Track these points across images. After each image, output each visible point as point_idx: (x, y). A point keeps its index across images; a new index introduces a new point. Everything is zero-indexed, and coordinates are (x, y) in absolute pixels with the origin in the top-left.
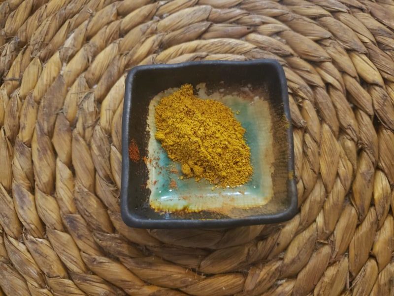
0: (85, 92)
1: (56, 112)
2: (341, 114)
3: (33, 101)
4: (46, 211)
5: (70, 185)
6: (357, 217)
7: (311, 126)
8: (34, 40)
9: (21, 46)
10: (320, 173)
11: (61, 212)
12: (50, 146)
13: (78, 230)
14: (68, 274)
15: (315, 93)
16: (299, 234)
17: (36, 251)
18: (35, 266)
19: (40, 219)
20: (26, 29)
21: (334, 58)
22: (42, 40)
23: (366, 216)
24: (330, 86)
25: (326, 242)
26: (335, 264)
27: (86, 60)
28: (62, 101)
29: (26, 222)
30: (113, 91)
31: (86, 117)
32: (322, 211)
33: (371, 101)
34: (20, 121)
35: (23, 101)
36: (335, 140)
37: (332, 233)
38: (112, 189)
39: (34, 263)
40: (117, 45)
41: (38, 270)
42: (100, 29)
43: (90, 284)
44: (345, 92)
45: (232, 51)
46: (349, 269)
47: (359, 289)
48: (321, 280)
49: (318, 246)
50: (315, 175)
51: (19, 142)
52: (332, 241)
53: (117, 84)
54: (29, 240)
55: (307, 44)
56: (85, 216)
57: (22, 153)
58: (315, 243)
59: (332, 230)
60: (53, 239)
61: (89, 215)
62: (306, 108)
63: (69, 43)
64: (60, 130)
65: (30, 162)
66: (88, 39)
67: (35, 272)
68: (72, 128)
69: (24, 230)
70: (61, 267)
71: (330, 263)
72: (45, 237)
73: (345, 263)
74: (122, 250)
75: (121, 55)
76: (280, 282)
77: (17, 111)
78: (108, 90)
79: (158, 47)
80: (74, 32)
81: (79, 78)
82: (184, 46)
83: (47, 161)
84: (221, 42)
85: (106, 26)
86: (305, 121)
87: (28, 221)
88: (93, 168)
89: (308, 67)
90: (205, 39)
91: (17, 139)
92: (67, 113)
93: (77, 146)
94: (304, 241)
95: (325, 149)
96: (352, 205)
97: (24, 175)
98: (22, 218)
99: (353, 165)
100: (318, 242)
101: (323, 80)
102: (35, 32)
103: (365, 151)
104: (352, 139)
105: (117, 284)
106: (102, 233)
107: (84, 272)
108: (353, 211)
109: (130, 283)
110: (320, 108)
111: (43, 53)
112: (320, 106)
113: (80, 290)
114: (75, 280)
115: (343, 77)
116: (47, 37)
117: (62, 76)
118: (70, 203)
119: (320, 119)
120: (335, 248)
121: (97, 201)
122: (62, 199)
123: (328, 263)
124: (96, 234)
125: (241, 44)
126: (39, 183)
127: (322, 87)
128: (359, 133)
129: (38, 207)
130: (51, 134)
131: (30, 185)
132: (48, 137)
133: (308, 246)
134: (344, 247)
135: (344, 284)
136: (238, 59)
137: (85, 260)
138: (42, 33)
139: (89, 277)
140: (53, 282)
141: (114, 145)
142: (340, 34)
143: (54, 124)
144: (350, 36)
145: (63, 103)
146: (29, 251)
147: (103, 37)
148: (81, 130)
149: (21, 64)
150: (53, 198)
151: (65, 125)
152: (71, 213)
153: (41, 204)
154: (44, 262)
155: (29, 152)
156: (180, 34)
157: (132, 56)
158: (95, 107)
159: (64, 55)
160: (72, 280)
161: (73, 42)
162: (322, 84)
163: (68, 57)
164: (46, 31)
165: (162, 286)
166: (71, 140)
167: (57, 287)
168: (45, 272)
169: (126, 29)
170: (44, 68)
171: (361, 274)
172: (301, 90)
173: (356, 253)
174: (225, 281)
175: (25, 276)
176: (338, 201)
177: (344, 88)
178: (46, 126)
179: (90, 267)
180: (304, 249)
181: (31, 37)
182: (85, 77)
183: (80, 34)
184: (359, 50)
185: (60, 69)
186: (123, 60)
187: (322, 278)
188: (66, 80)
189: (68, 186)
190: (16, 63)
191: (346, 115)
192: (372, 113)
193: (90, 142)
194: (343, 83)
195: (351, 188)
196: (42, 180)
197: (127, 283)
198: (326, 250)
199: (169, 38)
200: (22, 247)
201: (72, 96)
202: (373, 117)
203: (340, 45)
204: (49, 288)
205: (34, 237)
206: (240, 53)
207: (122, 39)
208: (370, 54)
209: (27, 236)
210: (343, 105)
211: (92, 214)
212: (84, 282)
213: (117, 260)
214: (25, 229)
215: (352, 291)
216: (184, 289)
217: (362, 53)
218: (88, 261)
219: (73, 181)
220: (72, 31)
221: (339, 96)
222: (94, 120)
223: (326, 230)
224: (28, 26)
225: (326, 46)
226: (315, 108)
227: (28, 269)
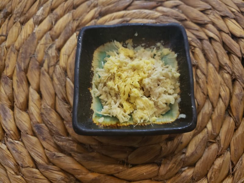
0: (49, 44)
1: (30, 57)
2: (220, 57)
3: (15, 49)
4: (22, 122)
5: (38, 104)
6: (234, 124)
7: (201, 64)
8: (16, 11)
9: (8, 15)
10: (208, 95)
11: (32, 123)
12: (26, 79)
13: (43, 134)
14: (36, 165)
15: (202, 43)
16: (195, 136)
17: (14, 149)
18: (12, 160)
19: (17, 128)
20: (11, 5)
21: (214, 22)
22: (22, 11)
23: (240, 123)
24: (211, 39)
25: (214, 141)
26: (221, 156)
27: (51, 23)
28: (34, 49)
29: (7, 129)
30: (68, 43)
31: (50, 59)
32: (210, 120)
33: (239, 48)
34: (6, 62)
35: (8, 49)
36: (217, 73)
37: (218, 135)
38: (67, 107)
39: (12, 157)
40: (71, 14)
41: (15, 162)
42: (60, 4)
43: (51, 172)
44: (222, 43)
45: (146, 17)
46: (231, 160)
47: (238, 173)
48: (212, 168)
49: (209, 144)
50: (205, 96)
51: (4, 75)
52: (218, 141)
53: (71, 38)
54: (9, 142)
55: (195, 13)
56: (48, 125)
57: (6, 83)
58: (207, 142)
59: (218, 133)
60: (26, 141)
61: (51, 124)
62: (197, 52)
63: (39, 13)
64: (32, 68)
65: (11, 89)
66: (52, 10)
67: (12, 164)
68: (40, 67)
69: (5, 135)
70: (30, 160)
71: (217, 156)
72: (20, 140)
73: (228, 155)
74: (73, 148)
75: (74, 20)
76: (183, 169)
77: (4, 56)
78: (65, 42)
79: (98, 15)
80: (43, 6)
81: (46, 34)
82: (115, 14)
83: (23, 88)
84: (139, 12)
85: (64, 3)
86: (197, 61)
87: (9, 129)
88: (54, 93)
89: (197, 27)
90: (129, 10)
91: (3, 74)
92: (37, 57)
93: (44, 79)
94: (200, 140)
95: (210, 79)
96: (231, 116)
97: (7, 98)
98: (5, 126)
99: (230, 89)
100: (209, 141)
101: (207, 35)
102: (17, 6)
103: (237, 81)
104: (228, 73)
105: (70, 172)
106: (60, 136)
107: (47, 164)
108: (232, 120)
109: (79, 171)
110: (206, 53)
111: (22, 19)
112: (206, 52)
113: (44, 176)
114: (40, 169)
115: (220, 33)
116: (25, 9)
117: (34, 33)
118: (38, 116)
119: (206, 60)
120: (220, 145)
121: (56, 115)
122: (32, 114)
123: (216, 155)
124: (55, 137)
125: (153, 13)
126: (17, 103)
127: (207, 40)
128: (233, 69)
129: (16, 119)
130: (26, 71)
131: (11, 104)
132: (24, 72)
133: (202, 144)
134: (227, 145)
135: (228, 170)
136: (151, 22)
137: (48, 155)
138: (22, 6)
139: (51, 167)
140: (25, 171)
141: (68, 78)
142: (217, 7)
143: (29, 64)
144: (223, 7)
145: (35, 51)
146: (8, 149)
147: (62, 9)
148: (46, 68)
149: (7, 26)
150: (26, 113)
151: (36, 64)
152: (38, 123)
153: (18, 117)
154: (19, 157)
155: (11, 83)
156: (113, 7)
157: (81, 20)
158: (56, 53)
159: (36, 20)
160: (38, 169)
161: (42, 12)
162: (207, 38)
163: (39, 22)
164: (24, 6)
165: (101, 173)
166: (40, 75)
167: (27, 174)
168: (20, 164)
169: (77, 4)
170: (23, 28)
171: (239, 163)
172: (193, 41)
173: (235, 148)
174: (145, 169)
175: (5, 166)
176: (221, 113)
177: (221, 40)
178: (23, 66)
179: (51, 160)
180: (199, 146)
181: (14, 9)
182: (50, 34)
183: (47, 7)
184: (230, 16)
185: (33, 29)
186: (75, 23)
187: (212, 166)
188: (37, 36)
189: (37, 105)
190: (4, 25)
191: (223, 57)
192: (240, 56)
193: (52, 75)
194: (220, 37)
195: (229, 105)
196: (19, 101)
197: (77, 171)
198: (214, 147)
199: (106, 9)
200: (4, 147)
201: (41, 46)
202: (241, 58)
203: (217, 13)
204: (22, 175)
205: (13, 140)
206: (152, 19)
207: (74, 10)
208: (237, 19)
209: (7, 139)
210: (221, 51)
211: (53, 124)
212: (47, 170)
213: (70, 155)
214: (7, 134)
215: (233, 175)
216: (117, 175)
217: (232, 18)
218: (49, 155)
219: (41, 102)
220: (42, 5)
221: (218, 45)
222: (56, 61)
223: (214, 133)
224: (13, 3)
225: (208, 14)
226: (203, 53)
227: (8, 162)
